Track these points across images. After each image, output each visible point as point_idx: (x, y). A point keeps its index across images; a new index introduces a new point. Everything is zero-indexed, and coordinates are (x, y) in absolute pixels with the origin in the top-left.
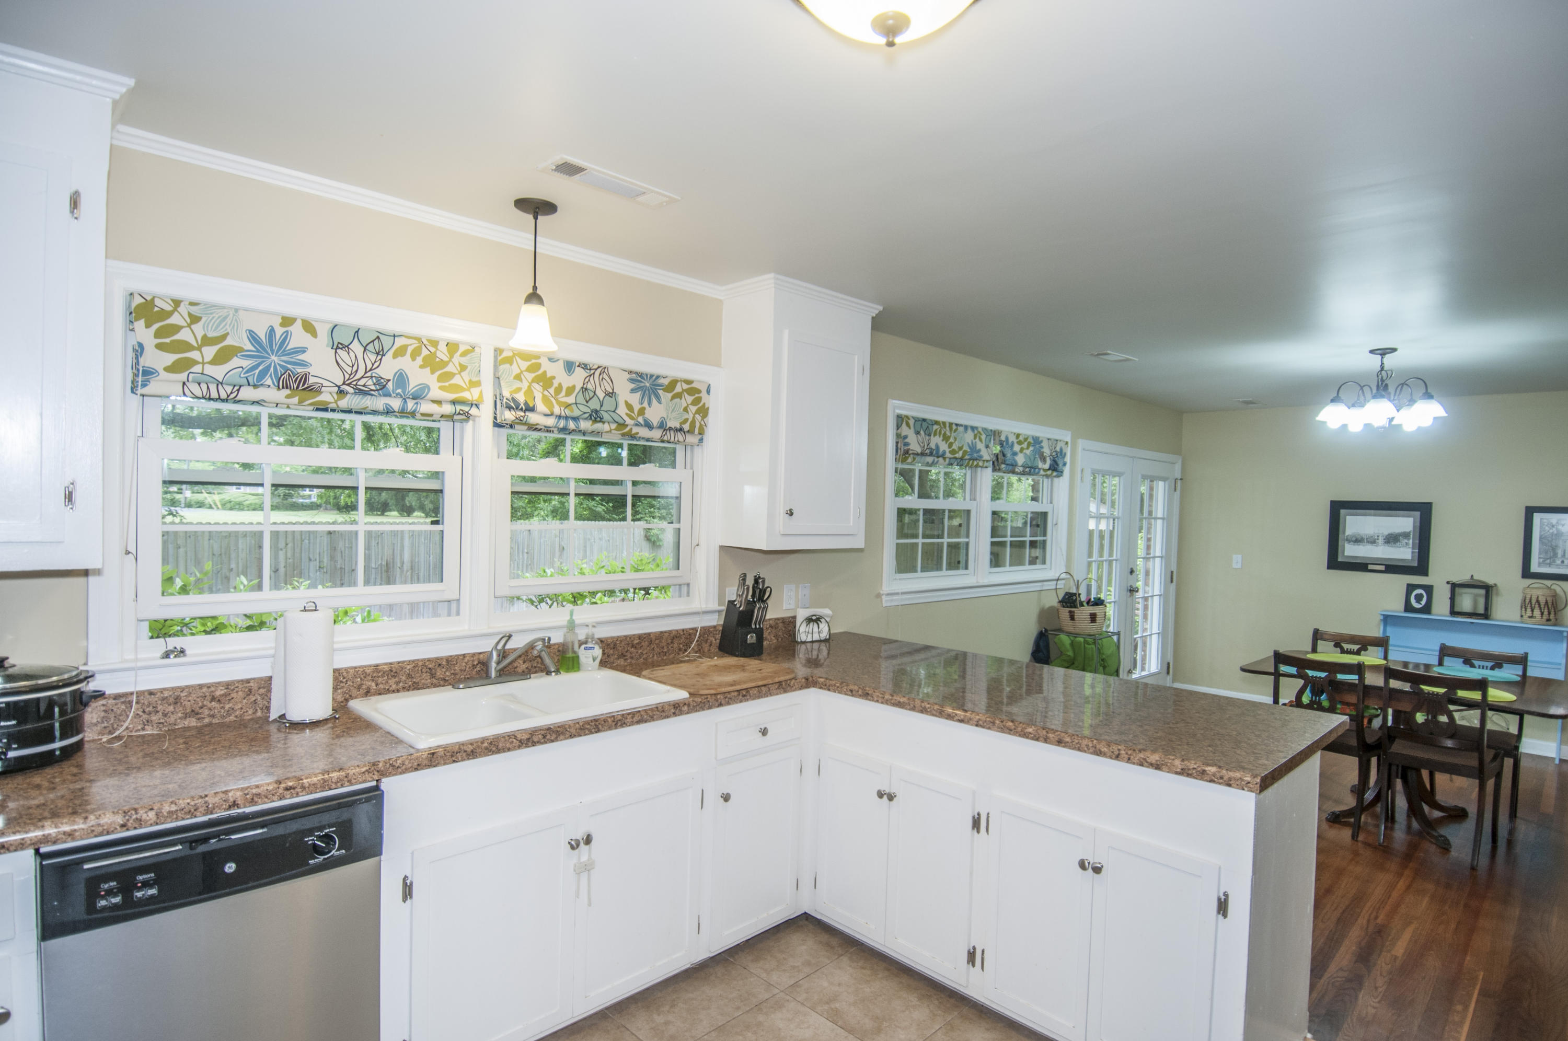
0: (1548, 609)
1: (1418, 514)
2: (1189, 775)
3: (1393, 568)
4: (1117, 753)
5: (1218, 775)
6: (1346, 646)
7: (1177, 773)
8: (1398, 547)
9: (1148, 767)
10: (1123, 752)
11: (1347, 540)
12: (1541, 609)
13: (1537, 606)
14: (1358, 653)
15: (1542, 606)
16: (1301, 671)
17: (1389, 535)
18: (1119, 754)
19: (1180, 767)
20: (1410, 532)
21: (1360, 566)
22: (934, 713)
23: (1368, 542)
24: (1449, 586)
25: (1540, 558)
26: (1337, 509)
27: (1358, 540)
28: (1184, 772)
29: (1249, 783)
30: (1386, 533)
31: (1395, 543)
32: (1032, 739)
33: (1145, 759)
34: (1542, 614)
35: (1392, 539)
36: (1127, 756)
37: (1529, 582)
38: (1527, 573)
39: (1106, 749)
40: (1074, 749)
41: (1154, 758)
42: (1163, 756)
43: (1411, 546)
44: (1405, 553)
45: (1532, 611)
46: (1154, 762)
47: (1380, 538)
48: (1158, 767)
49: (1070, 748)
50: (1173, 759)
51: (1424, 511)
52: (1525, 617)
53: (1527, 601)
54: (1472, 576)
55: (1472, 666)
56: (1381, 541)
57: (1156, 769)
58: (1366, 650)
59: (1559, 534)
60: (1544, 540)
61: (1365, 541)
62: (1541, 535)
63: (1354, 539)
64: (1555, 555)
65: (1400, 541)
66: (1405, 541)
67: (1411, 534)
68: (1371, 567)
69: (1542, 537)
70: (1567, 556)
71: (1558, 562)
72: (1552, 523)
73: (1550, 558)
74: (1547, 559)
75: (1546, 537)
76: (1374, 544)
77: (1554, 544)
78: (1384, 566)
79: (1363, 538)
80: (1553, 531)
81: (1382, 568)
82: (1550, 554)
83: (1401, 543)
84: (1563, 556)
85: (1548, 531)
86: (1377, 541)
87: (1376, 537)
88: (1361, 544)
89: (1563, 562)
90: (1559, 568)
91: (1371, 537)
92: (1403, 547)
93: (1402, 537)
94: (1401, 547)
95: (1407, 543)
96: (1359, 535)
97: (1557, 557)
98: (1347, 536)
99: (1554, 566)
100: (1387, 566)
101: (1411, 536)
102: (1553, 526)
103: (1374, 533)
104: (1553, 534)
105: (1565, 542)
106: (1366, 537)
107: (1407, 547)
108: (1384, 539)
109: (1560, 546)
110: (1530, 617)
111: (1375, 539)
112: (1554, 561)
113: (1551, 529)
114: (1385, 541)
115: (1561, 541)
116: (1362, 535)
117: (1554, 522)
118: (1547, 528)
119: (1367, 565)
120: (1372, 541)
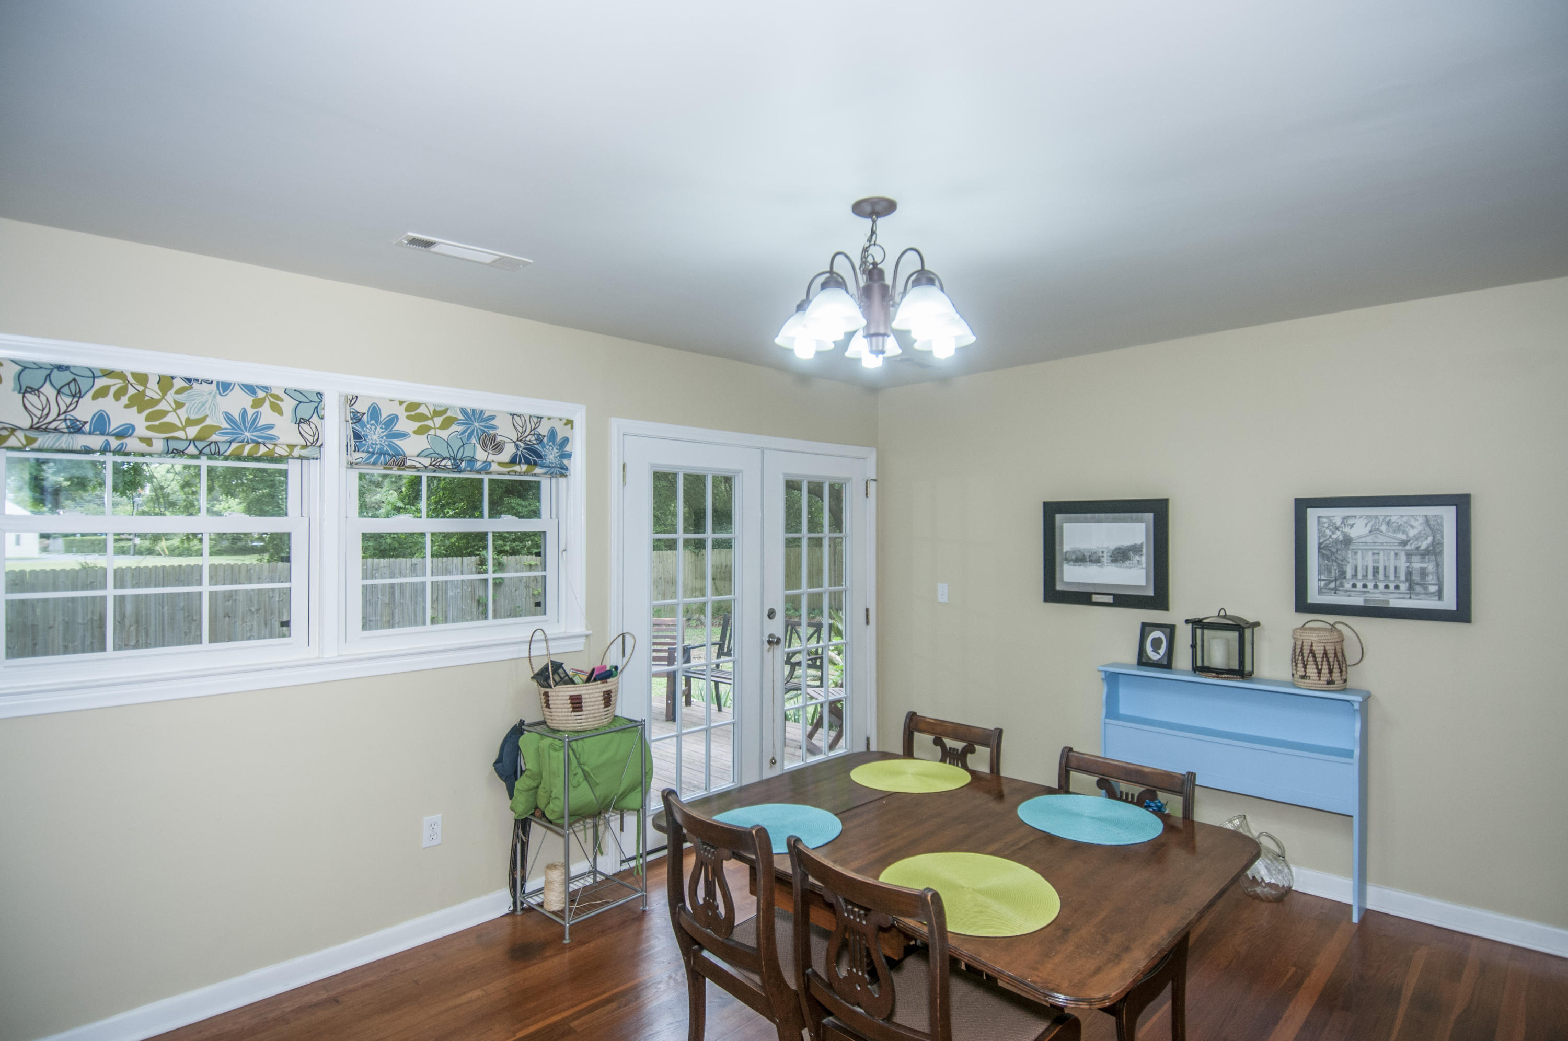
0: (1329, 664)
1: (1151, 517)
3: (1123, 600)
8: (1127, 567)
11: (1066, 559)
12: (1316, 664)
13: (1311, 659)
15: (1319, 660)
17: (1116, 549)
20: (1142, 545)
21: (1082, 597)
23: (1091, 561)
24: (1190, 625)
25: (1321, 580)
26: (1052, 510)
27: (1081, 559)
30: (1112, 547)
31: (1124, 562)
34: (1319, 672)
35: (1121, 555)
37: (1306, 618)
38: (1301, 605)
43: (1144, 566)
44: (1138, 576)
45: (1305, 667)
47: (1105, 555)
51: (1158, 512)
52: (1296, 677)
53: (1299, 650)
54: (1221, 609)
56: (1106, 559)
59: (1347, 541)
60: (1324, 552)
61: (1088, 560)
62: (1320, 544)
63: (1074, 557)
64: (1343, 574)
65: (1130, 560)
66: (1137, 558)
67: (1144, 547)
68: (1095, 598)
69: (1322, 546)
70: (1360, 576)
71: (1348, 586)
72: (1335, 524)
73: (1336, 580)
74: (1331, 581)
75: (1327, 546)
76: (1100, 564)
77: (1339, 557)
78: (1111, 597)
79: (1084, 556)
80: (1338, 535)
81: (1109, 599)
82: (1335, 572)
83: (1131, 562)
84: (1355, 576)
85: (1330, 537)
86: (1102, 559)
87: (1100, 554)
88: (1083, 564)
89: (1354, 586)
90: (1349, 596)
91: (1095, 553)
92: (1134, 567)
93: (1131, 552)
94: (1131, 568)
95: (1138, 561)
96: (1079, 551)
97: (1345, 578)
98: (1066, 552)
99: (1342, 593)
100: (1116, 596)
101: (1144, 550)
102: (1337, 529)
103: (1098, 547)
104: (1336, 541)
105: (1356, 553)
106: (1088, 554)
107: (1140, 566)
108: (1111, 556)
109: (1350, 560)
110: (1304, 677)
111: (1099, 556)
112: (1342, 585)
113: (1333, 533)
114: (1111, 558)
115: (1350, 552)
116: (1083, 551)
117: (1338, 521)
118: (1328, 532)
119: (1091, 595)
120: (1096, 560)
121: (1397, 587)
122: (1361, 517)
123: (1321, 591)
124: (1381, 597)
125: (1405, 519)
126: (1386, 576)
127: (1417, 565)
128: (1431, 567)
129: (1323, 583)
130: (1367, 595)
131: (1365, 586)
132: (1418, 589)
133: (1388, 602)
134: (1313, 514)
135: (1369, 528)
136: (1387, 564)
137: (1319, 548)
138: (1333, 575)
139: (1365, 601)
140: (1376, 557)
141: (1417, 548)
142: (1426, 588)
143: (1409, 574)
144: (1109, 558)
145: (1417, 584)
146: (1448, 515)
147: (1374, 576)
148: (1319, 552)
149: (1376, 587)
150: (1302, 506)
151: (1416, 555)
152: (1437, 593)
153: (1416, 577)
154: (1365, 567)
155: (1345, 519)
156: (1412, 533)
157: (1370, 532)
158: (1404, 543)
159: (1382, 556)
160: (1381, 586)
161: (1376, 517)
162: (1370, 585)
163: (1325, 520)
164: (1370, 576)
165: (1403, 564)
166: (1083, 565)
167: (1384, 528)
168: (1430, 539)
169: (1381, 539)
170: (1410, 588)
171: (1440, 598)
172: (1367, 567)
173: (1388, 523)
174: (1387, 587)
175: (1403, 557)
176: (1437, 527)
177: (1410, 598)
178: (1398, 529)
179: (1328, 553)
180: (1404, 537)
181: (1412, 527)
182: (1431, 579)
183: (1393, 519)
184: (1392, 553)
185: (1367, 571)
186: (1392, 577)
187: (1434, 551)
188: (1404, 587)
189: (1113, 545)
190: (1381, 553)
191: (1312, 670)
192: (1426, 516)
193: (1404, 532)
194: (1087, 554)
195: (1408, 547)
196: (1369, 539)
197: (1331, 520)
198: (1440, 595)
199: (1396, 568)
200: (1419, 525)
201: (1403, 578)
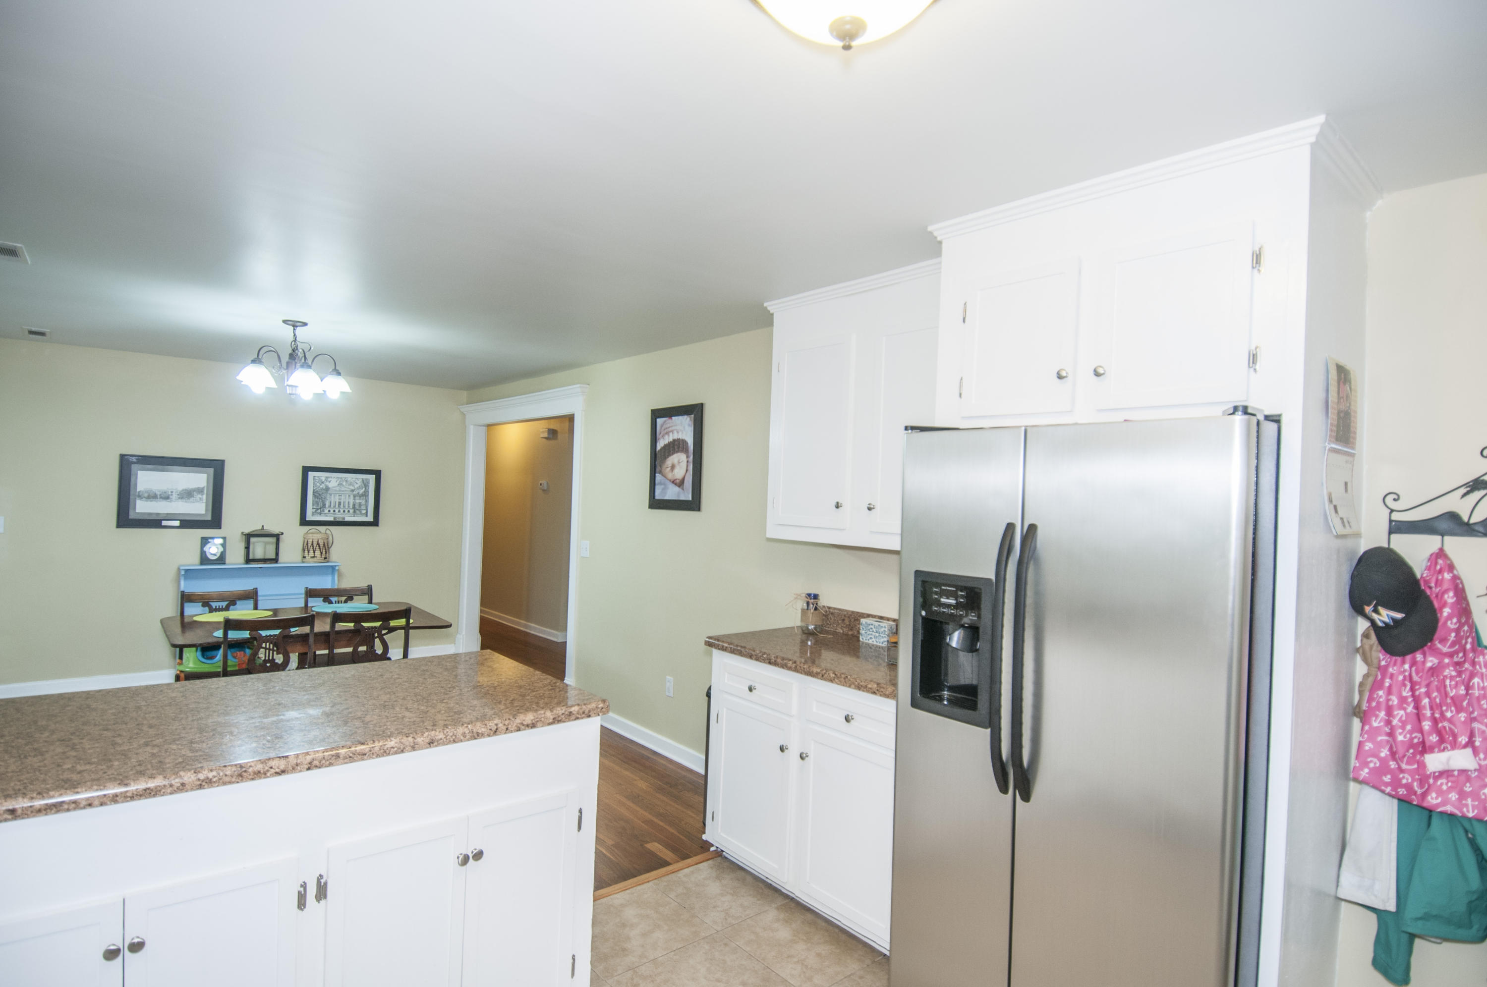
0: (325, 550)
1: (211, 471)
2: (559, 721)
3: (187, 523)
4: (494, 729)
5: (581, 711)
6: (214, 605)
7: (549, 724)
8: (191, 502)
9: (525, 729)
10: (500, 725)
11: (140, 497)
14: (227, 609)
16: (254, 633)
17: (183, 490)
18: (497, 729)
19: (552, 717)
20: (203, 488)
21: (152, 523)
22: (227, 779)
23: (161, 498)
25: (313, 508)
26: (128, 461)
27: (152, 497)
28: (556, 720)
29: (602, 708)
30: (181, 489)
31: (188, 499)
32: (396, 753)
33: (522, 724)
35: (186, 495)
36: (505, 728)
37: (306, 528)
38: (304, 522)
39: (483, 730)
40: (449, 743)
41: (529, 717)
42: (535, 714)
43: (205, 501)
44: (199, 508)
46: (530, 722)
47: (174, 493)
48: (533, 726)
49: (444, 744)
50: (544, 713)
51: (217, 468)
53: (310, 544)
54: (263, 526)
55: (331, 602)
56: (174, 497)
57: (532, 728)
58: (235, 604)
59: (327, 489)
60: (316, 494)
61: (159, 497)
62: (314, 490)
63: (146, 495)
64: (324, 505)
65: (193, 497)
66: (200, 496)
67: (205, 489)
68: (164, 523)
69: (315, 491)
70: (332, 507)
71: (326, 511)
72: (322, 480)
73: (320, 508)
74: (318, 509)
75: (317, 491)
76: (169, 500)
77: (323, 497)
78: (178, 522)
79: (155, 494)
80: (323, 486)
82: (320, 505)
83: (194, 499)
84: (330, 506)
85: (319, 487)
86: (171, 497)
87: (170, 493)
88: (154, 500)
89: (329, 511)
90: (327, 516)
91: (165, 492)
92: (197, 502)
93: (195, 493)
94: (194, 502)
95: (200, 498)
96: (152, 490)
97: (325, 507)
98: (139, 492)
99: (323, 515)
100: (182, 521)
101: (205, 491)
102: (323, 483)
103: (168, 489)
104: (322, 489)
105: (331, 495)
107: (201, 501)
108: (178, 495)
109: (328, 498)
111: (169, 495)
112: (323, 511)
113: (321, 485)
114: (179, 496)
115: (328, 494)
116: (154, 491)
117: (323, 479)
118: (318, 484)
119: (161, 521)
120: (166, 497)
121: (349, 511)
122: (334, 477)
123: (313, 514)
124: (341, 516)
125: (354, 479)
126: (344, 506)
127: (358, 501)
128: (363, 502)
129: (314, 510)
130: (335, 515)
131: (334, 511)
132: (358, 512)
133: (344, 518)
134: (311, 475)
135: (338, 483)
136: (345, 500)
137: (313, 492)
138: (319, 506)
139: (334, 518)
140: (340, 497)
141: (358, 493)
142: (361, 512)
143: (354, 505)
144: (176, 496)
145: (358, 510)
146: (372, 478)
147: (339, 506)
148: (313, 494)
149: (339, 511)
150: (306, 470)
151: (357, 496)
152: (364, 513)
153: (357, 507)
155: (327, 478)
156: (357, 486)
157: (338, 485)
158: (353, 491)
159: (343, 497)
160: (342, 511)
161: (341, 478)
162: (337, 511)
163: (317, 478)
164: (337, 506)
165: (352, 501)
166: (155, 501)
167: (344, 483)
168: (364, 489)
169: (343, 489)
170: (354, 512)
171: (367, 516)
172: (336, 502)
173: (346, 481)
174: (344, 511)
175: (352, 497)
176: (366, 484)
177: (354, 516)
178: (351, 484)
179: (318, 495)
180: (353, 488)
181: (357, 484)
182: (363, 507)
183: (349, 479)
184: (348, 495)
185: (335, 504)
186: (347, 507)
187: (365, 495)
188: (351, 511)
189: (181, 487)
190: (343, 495)
191: (318, 553)
192: (363, 479)
193: (353, 486)
194: (158, 493)
195: (354, 493)
196: (337, 489)
197: (320, 479)
199: (349, 502)
200: (359, 483)
201: (351, 506)
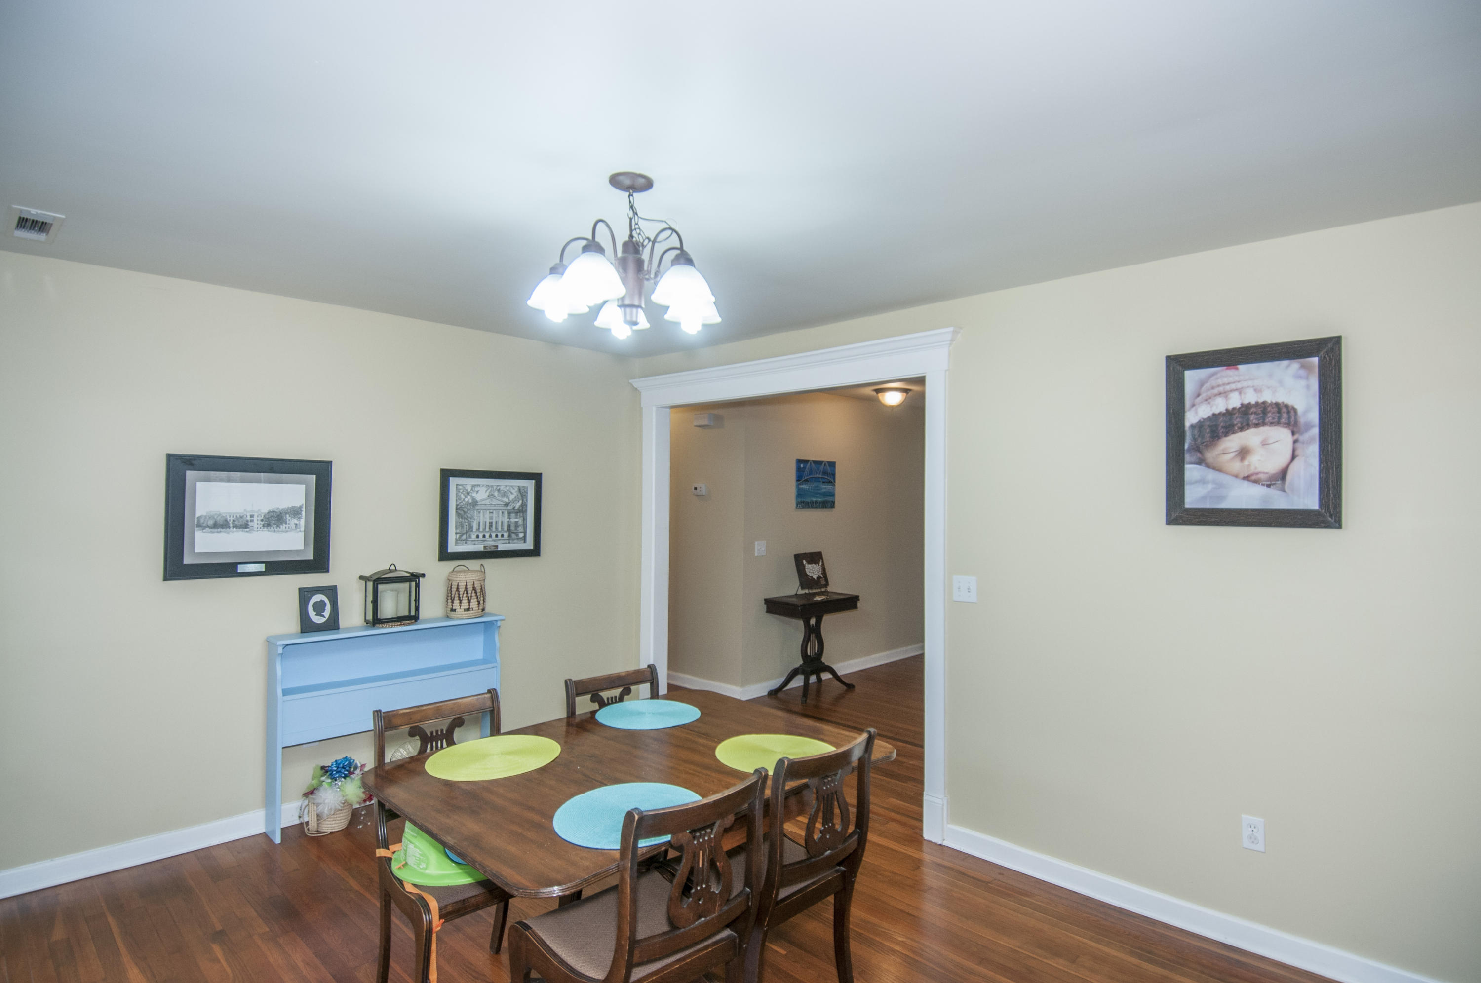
1: (312, 479)
3: (276, 566)
8: (282, 531)
11: (200, 526)
17: (269, 512)
20: (301, 507)
21: (224, 568)
23: (235, 527)
24: (371, 582)
25: (456, 534)
27: (220, 524)
30: (265, 510)
31: (279, 526)
35: (275, 519)
37: (450, 565)
38: (445, 555)
43: (303, 529)
44: (295, 540)
45: (469, 602)
47: (255, 519)
51: (321, 475)
52: (460, 611)
53: (454, 590)
56: (256, 523)
59: (475, 503)
60: (459, 512)
61: (231, 525)
62: (457, 505)
63: (211, 522)
64: (471, 527)
65: (286, 524)
66: (295, 521)
67: (304, 509)
68: (241, 568)
69: (459, 507)
70: (481, 530)
71: (474, 537)
72: (467, 490)
73: (466, 533)
74: (463, 534)
75: (461, 507)
76: (248, 530)
77: (469, 515)
78: (263, 565)
79: (226, 520)
80: (468, 499)
81: (261, 567)
82: (466, 528)
83: (287, 526)
84: (478, 529)
85: (464, 500)
86: (250, 524)
87: (249, 518)
88: (224, 530)
89: (478, 537)
90: (475, 544)
91: (241, 517)
92: (291, 531)
93: (288, 516)
94: (287, 532)
95: (296, 524)
96: (220, 515)
97: (472, 531)
98: (199, 518)
99: (470, 542)
100: (268, 564)
101: (303, 513)
102: (468, 494)
103: (245, 510)
104: (468, 504)
105: (480, 512)
106: (232, 519)
107: (298, 530)
108: (262, 520)
109: (476, 518)
110: (453, 610)
111: (247, 521)
112: (470, 537)
113: (466, 497)
114: (262, 523)
115: (475, 511)
116: (224, 515)
117: (469, 488)
118: (463, 497)
119: (235, 565)
120: (243, 525)
121: (502, 536)
122: (483, 486)
123: (457, 542)
124: (493, 544)
125: (508, 488)
126: (496, 529)
127: (513, 520)
128: (520, 521)
129: (458, 536)
130: (485, 543)
131: (484, 536)
132: (514, 536)
133: (497, 547)
134: (453, 481)
135: (488, 494)
136: (497, 520)
137: (457, 509)
138: (465, 530)
139: (485, 547)
140: (491, 515)
141: (514, 508)
142: (517, 536)
143: (509, 526)
144: (259, 522)
145: (513, 533)
146: (530, 484)
147: (490, 529)
148: (456, 512)
149: (490, 536)
150: (446, 475)
151: (513, 513)
152: (523, 539)
153: (512, 528)
154: (484, 523)
155: (473, 486)
156: (512, 497)
157: (488, 496)
158: (507, 505)
159: (495, 515)
160: (494, 535)
161: (492, 486)
162: (487, 536)
163: (460, 487)
164: (487, 529)
165: (506, 520)
166: (224, 532)
167: (496, 494)
168: (521, 502)
169: (495, 502)
170: (509, 536)
171: (525, 542)
172: (486, 522)
173: (499, 490)
174: (497, 536)
175: (506, 513)
176: (524, 494)
177: (509, 543)
178: (505, 495)
179: (462, 512)
180: (507, 500)
181: (512, 493)
182: (520, 529)
183: (502, 488)
184: (500, 512)
185: (485, 527)
186: (500, 530)
187: (522, 511)
188: (506, 535)
189: (265, 508)
190: (494, 512)
192: (519, 486)
193: (507, 497)
194: (230, 519)
195: (509, 508)
196: (487, 502)
197: (464, 487)
198: (524, 539)
199: (502, 522)
200: (514, 491)
201: (505, 529)
